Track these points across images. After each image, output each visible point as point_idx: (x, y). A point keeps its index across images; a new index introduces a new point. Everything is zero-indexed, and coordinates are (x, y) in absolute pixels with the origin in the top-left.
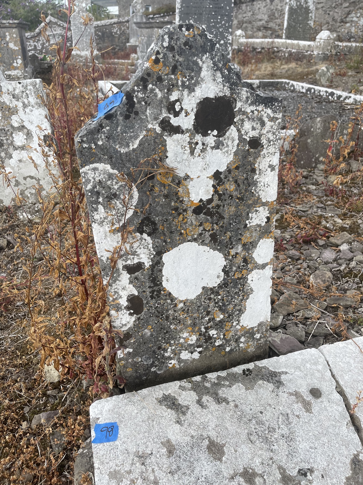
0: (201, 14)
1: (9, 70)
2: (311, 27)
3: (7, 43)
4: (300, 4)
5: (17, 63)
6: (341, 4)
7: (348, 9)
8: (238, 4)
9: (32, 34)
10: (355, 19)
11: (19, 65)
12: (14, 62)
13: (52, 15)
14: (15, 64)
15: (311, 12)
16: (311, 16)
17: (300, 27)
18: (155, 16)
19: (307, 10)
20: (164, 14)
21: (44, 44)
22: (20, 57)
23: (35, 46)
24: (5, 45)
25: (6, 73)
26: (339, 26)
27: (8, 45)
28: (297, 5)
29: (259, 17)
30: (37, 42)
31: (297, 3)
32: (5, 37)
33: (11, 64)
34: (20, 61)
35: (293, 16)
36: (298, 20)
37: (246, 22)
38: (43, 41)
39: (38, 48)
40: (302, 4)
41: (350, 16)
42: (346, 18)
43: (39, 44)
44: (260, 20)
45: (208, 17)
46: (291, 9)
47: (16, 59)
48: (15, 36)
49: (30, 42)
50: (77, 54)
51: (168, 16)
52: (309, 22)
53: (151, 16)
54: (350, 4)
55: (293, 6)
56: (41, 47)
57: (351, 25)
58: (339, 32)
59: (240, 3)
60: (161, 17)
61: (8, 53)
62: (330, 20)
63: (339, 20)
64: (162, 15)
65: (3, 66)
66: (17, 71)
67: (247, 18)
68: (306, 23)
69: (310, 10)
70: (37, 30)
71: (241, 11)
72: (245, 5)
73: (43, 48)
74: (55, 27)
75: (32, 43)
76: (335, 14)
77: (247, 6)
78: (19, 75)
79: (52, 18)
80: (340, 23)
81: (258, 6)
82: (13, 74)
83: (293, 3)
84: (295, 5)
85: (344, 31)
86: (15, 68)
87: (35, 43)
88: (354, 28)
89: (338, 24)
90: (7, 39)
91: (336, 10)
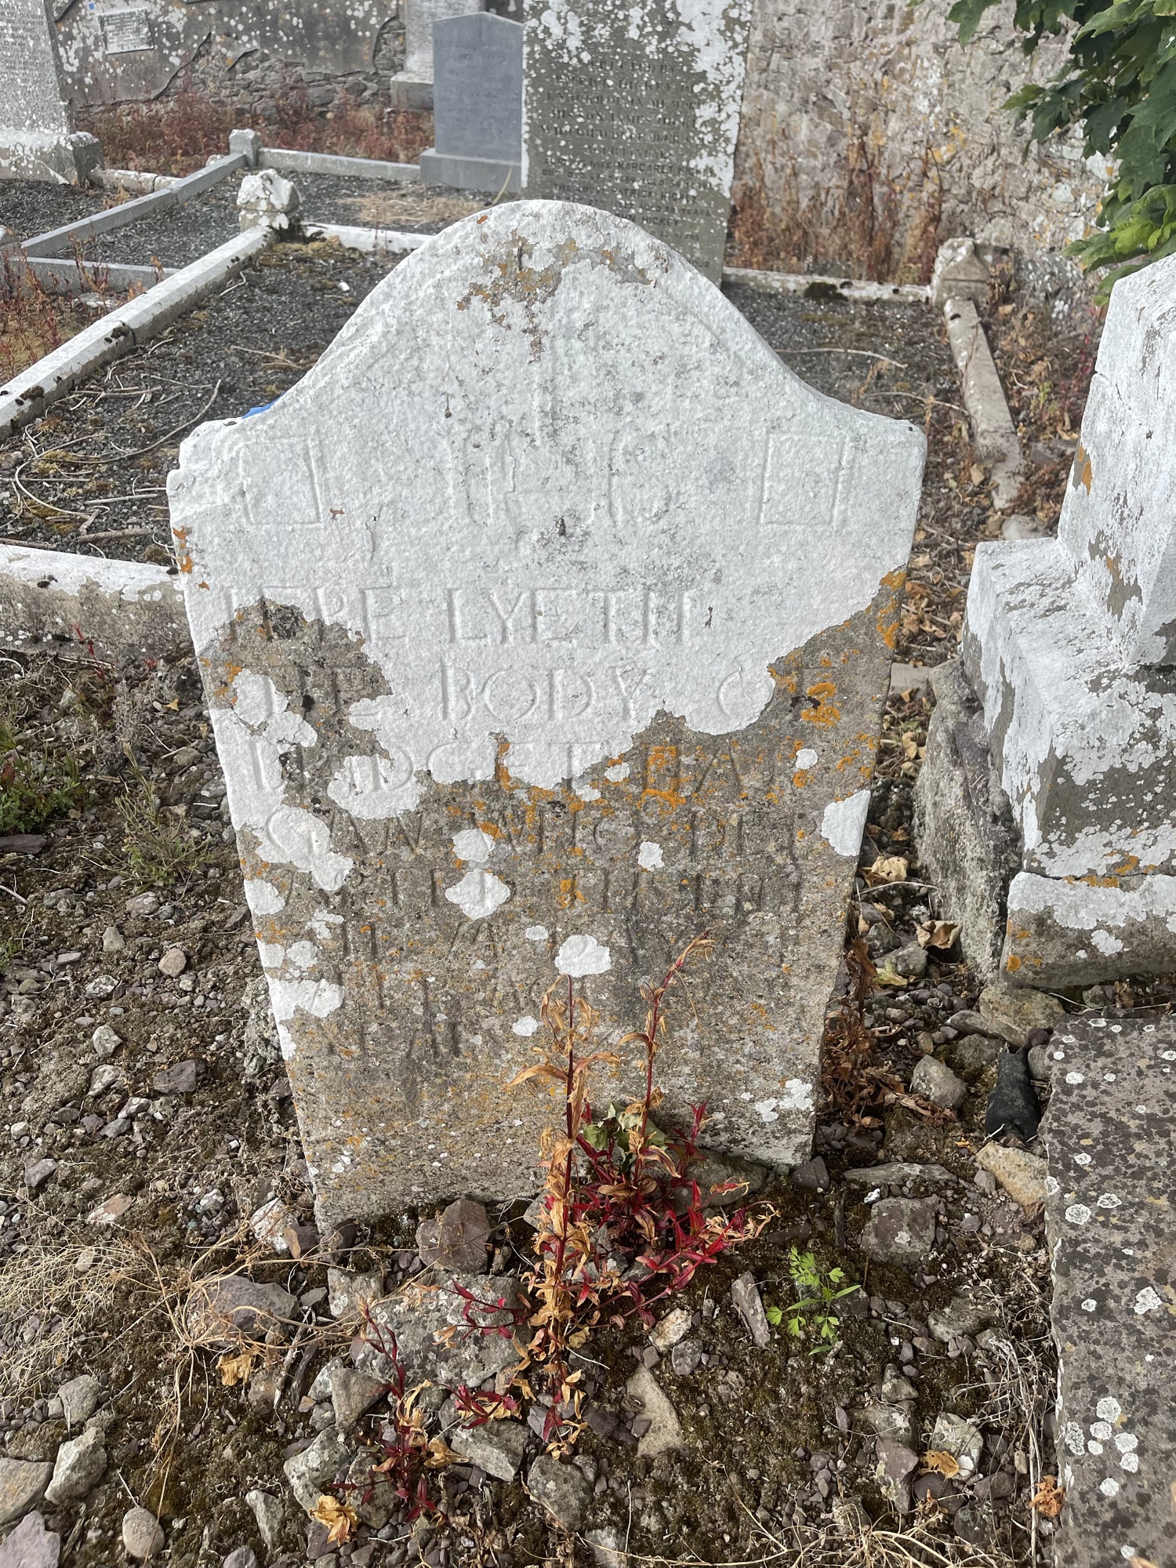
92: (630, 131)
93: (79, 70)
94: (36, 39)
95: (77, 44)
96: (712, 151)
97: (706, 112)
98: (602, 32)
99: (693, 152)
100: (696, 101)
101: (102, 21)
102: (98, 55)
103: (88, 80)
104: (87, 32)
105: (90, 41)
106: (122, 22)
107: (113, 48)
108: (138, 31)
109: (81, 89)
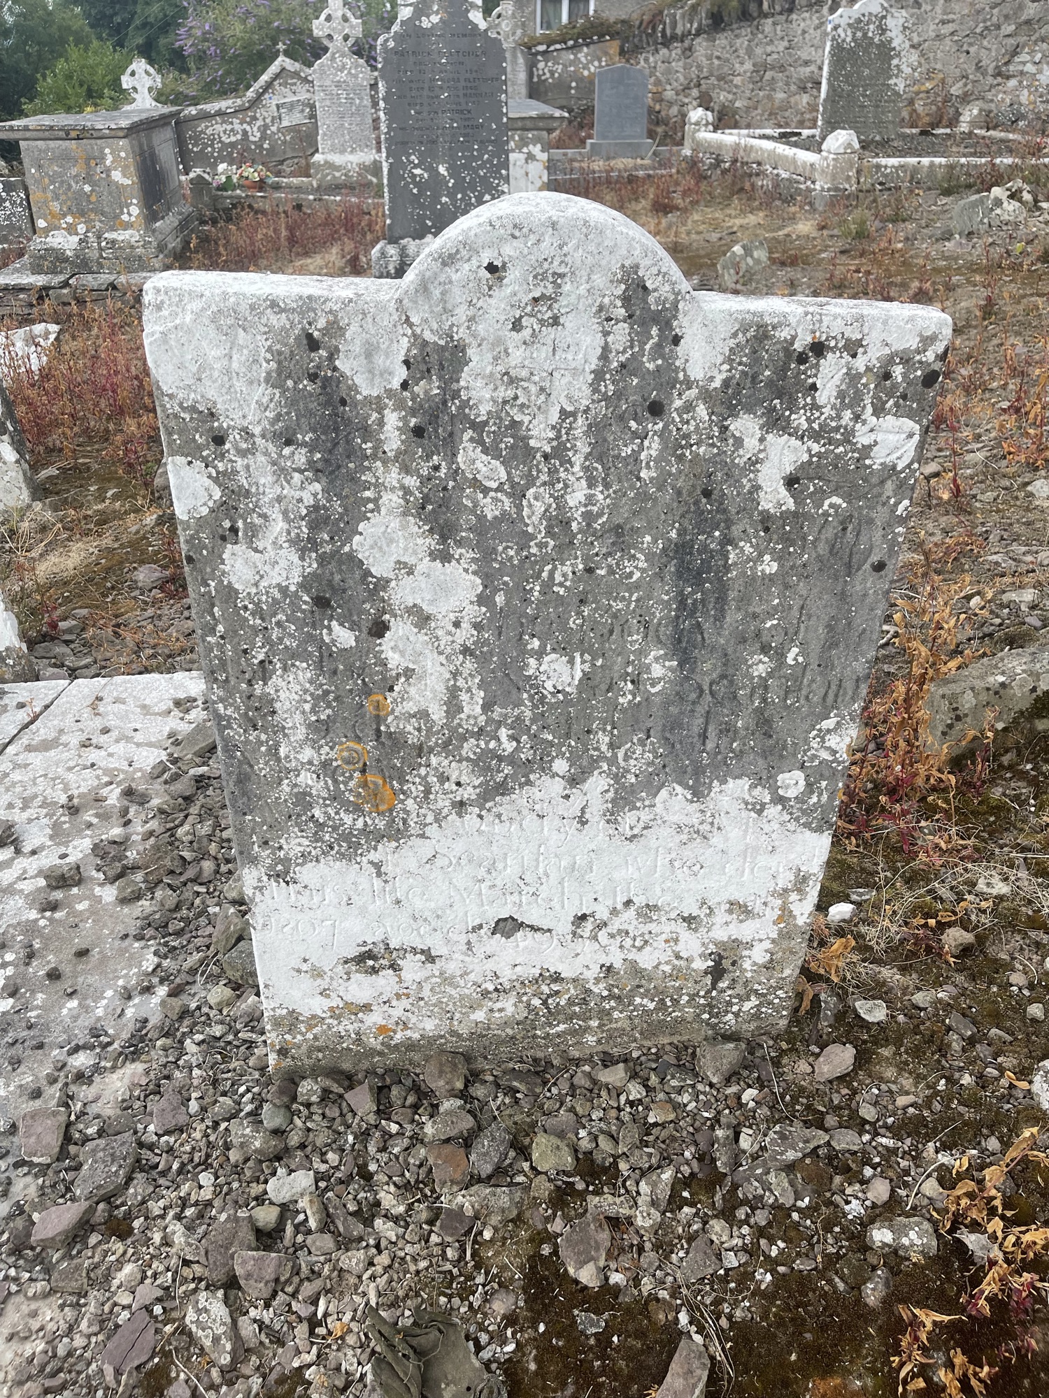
0: (434, 142)
1: (113, 229)
2: (897, 94)
3: (108, 171)
4: (865, 35)
5: (130, 215)
6: (998, 27)
7: (1011, 41)
8: (754, 19)
9: (239, 101)
10: (1030, 68)
11: (133, 219)
12: (122, 213)
13: (287, 53)
14: (125, 217)
15: (898, 55)
16: (897, 66)
17: (865, 96)
18: (552, 48)
19: (886, 51)
20: (576, 41)
21: (266, 127)
22: (135, 201)
23: (245, 133)
24: (104, 176)
25: (106, 235)
26: (992, 86)
27: (108, 176)
28: (854, 39)
29: (805, 56)
30: (249, 124)
31: (854, 34)
32: (103, 158)
33: (117, 217)
34: (135, 211)
35: (844, 68)
36: (859, 79)
37: (773, 68)
38: (264, 119)
39: (252, 138)
40: (870, 34)
41: (1016, 59)
42: (1006, 64)
43: (255, 129)
44: (807, 63)
45: (450, 148)
46: (838, 50)
47: (128, 206)
48: (123, 154)
49: (232, 123)
50: (326, 162)
51: (587, 45)
52: (891, 82)
53: (542, 48)
54: (1019, 26)
55: (844, 41)
56: (258, 135)
57: (1020, 82)
58: (992, 101)
59: (759, 16)
60: (568, 48)
61: (110, 193)
62: (971, 69)
63: (990, 71)
64: (571, 43)
65: (101, 221)
66: (130, 232)
67: (775, 56)
68: (883, 85)
69: (894, 49)
70: (250, 94)
71: (760, 36)
72: (770, 21)
73: (263, 138)
74: (295, 84)
75: (237, 127)
76: (983, 53)
77: (774, 24)
78: (133, 240)
79: (288, 60)
80: (994, 76)
81: (802, 24)
82: (120, 238)
83: (843, 35)
84: (848, 39)
85: (1003, 100)
86: (127, 226)
87: (245, 126)
88: (1026, 92)
89: (990, 80)
90: (108, 163)
91: (985, 43)
92: (866, 72)
93: (260, 139)
94: (361, 99)
95: (259, 123)
96: (897, 76)
97: (895, 62)
98: (859, 34)
99: (890, 78)
100: (892, 58)
101: (278, 106)
102: (274, 129)
103: (266, 146)
104: (266, 114)
105: (268, 121)
106: (291, 107)
107: (285, 123)
108: (302, 111)
109: (261, 152)
